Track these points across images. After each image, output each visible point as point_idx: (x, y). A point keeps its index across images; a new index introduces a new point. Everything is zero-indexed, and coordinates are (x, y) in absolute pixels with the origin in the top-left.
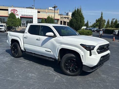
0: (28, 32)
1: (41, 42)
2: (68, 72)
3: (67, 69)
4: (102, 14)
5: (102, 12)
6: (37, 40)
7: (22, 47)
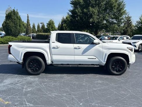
0: (56, 41)
1: (81, 50)
2: (115, 72)
3: (114, 70)
4: (28, 17)
5: (28, 15)
6: (76, 48)
7: (49, 60)
